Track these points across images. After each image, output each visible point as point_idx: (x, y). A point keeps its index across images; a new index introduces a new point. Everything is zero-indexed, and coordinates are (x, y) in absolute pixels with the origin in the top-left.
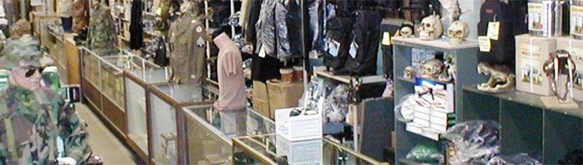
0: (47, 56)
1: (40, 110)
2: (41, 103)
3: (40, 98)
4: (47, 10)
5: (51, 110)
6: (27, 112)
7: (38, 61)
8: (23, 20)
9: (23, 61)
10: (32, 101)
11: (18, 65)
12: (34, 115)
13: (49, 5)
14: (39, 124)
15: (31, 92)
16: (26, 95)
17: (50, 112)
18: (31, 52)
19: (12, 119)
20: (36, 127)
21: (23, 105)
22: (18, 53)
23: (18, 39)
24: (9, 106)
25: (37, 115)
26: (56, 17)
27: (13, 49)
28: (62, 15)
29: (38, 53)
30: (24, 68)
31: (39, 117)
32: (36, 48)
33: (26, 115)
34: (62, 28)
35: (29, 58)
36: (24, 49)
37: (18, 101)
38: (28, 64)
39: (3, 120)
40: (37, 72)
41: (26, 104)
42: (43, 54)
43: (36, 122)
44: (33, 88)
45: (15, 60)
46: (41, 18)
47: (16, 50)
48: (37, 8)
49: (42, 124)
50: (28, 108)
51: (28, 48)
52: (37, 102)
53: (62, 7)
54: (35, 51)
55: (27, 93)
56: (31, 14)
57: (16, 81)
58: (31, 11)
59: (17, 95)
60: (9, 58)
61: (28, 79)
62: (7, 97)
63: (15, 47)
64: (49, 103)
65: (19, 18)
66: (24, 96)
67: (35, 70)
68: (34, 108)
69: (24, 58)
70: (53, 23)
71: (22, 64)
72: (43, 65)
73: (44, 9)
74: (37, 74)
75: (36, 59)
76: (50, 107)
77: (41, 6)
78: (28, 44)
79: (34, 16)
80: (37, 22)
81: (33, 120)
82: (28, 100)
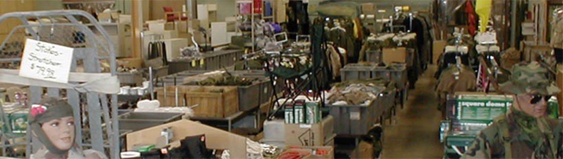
0: (554, 85)
1: (541, 138)
2: (543, 131)
3: (542, 127)
4: (538, 40)
5: (553, 139)
6: (528, 138)
7: (545, 89)
8: (512, 49)
9: (529, 87)
10: (534, 128)
11: (524, 91)
12: (534, 143)
13: (541, 34)
14: (539, 152)
15: (534, 119)
16: (528, 121)
17: (551, 142)
18: (539, 79)
19: (511, 144)
20: (536, 154)
21: (524, 131)
22: (526, 79)
23: (526, 65)
24: (511, 130)
25: (537, 143)
26: (549, 47)
27: (520, 75)
28: (556, 46)
29: (546, 81)
30: (531, 95)
31: (540, 144)
32: (544, 75)
33: (526, 142)
34: (554, 59)
35: (536, 85)
36: (532, 75)
37: (519, 126)
38: (533, 92)
39: (503, 143)
40: (543, 99)
41: (527, 130)
42: (550, 82)
43: (536, 149)
44: (537, 116)
45: (521, 86)
46: (532, 47)
47: (523, 76)
48: (528, 38)
49: (541, 152)
50: (529, 135)
51: (536, 75)
52: (539, 130)
53: (557, 38)
54: (543, 78)
55: (530, 120)
56: (521, 43)
57: (520, 107)
58: (522, 40)
59: (520, 120)
60: (514, 84)
61: (533, 105)
62: (509, 121)
63: (522, 74)
64: (551, 132)
65: (508, 46)
66: (526, 122)
67: (541, 98)
68: (536, 135)
69: (531, 84)
70: (544, 53)
71: (528, 91)
72: (550, 93)
73: (536, 40)
74: (543, 102)
75: (543, 86)
76: (552, 137)
77: (533, 36)
78: (537, 71)
79: (524, 45)
80: (528, 51)
81: (533, 147)
82: (529, 127)
